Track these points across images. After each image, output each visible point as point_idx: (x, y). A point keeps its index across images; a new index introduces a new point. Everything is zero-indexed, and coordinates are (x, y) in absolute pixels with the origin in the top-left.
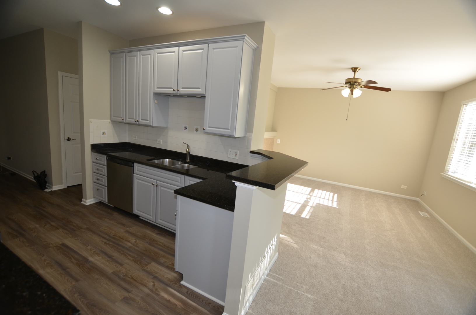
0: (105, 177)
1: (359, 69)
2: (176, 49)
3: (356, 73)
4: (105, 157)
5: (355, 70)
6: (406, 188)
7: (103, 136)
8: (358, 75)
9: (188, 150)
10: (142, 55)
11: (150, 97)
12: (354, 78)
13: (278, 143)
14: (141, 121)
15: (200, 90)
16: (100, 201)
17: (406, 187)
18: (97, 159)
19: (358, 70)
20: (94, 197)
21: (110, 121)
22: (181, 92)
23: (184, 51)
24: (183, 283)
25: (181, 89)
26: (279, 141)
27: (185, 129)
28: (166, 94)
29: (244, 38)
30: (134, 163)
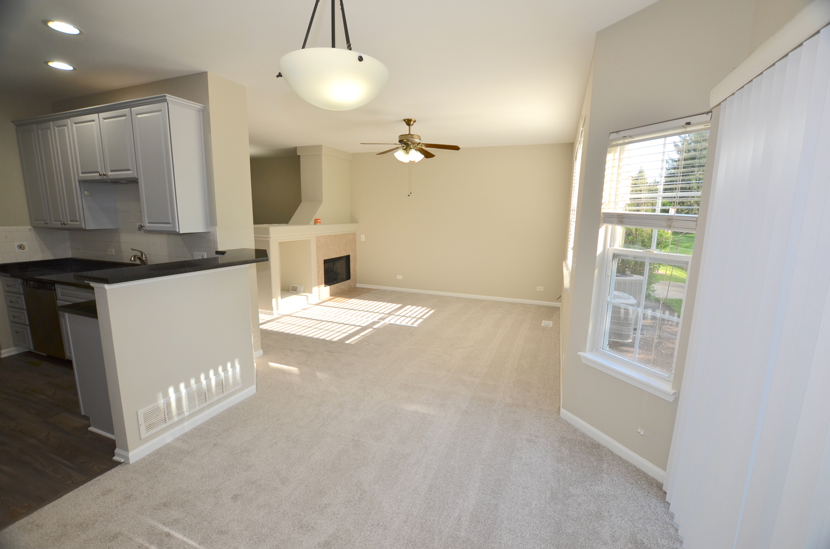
0: (23, 311)
1: (415, 121)
2: (94, 116)
3: (411, 127)
4: (20, 281)
5: (408, 122)
6: (543, 290)
7: (20, 250)
8: (415, 130)
9: (133, 258)
10: (57, 127)
11: (75, 185)
12: (409, 134)
13: (362, 240)
14: (69, 223)
15: (131, 172)
16: (28, 350)
17: (543, 288)
18: (8, 286)
19: (412, 123)
20: (16, 345)
21: (31, 227)
22: (111, 177)
23: (105, 119)
24: (91, 429)
25: (110, 173)
26: (363, 238)
27: (139, 230)
28: (114, 181)
29: (166, 99)
30: (55, 285)
